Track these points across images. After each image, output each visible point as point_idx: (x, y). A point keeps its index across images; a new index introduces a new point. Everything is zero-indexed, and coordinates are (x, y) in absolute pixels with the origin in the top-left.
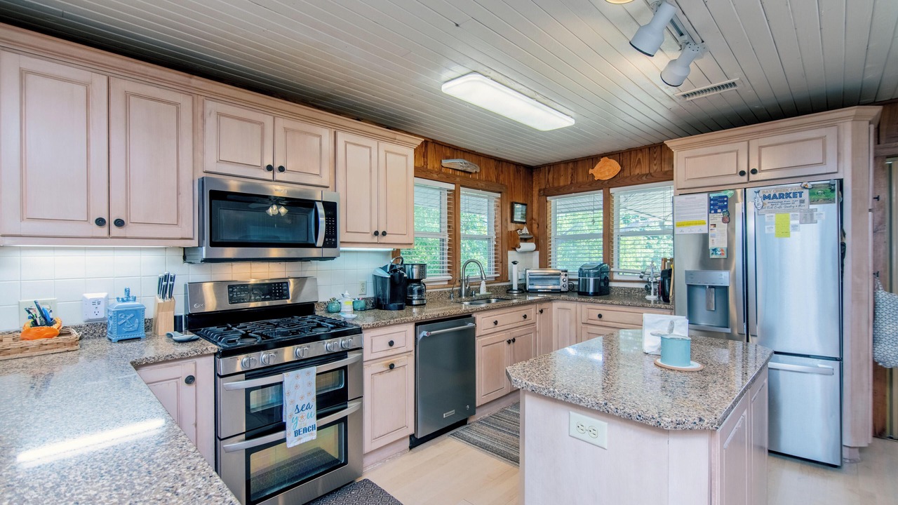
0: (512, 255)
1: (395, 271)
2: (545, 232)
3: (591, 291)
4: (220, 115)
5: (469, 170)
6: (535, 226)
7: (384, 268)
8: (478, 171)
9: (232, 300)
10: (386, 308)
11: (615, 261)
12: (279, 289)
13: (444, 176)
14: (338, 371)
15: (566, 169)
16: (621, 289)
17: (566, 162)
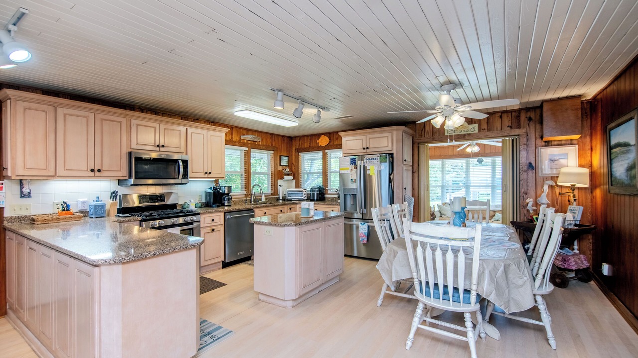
0: (280, 182)
1: (216, 189)
2: (298, 170)
3: (315, 199)
4: (137, 125)
5: (255, 140)
6: (293, 167)
7: (211, 189)
8: (260, 140)
9: (140, 202)
10: (211, 207)
11: (329, 185)
12: (160, 198)
13: (241, 143)
14: (189, 230)
15: (307, 139)
16: (330, 198)
17: (307, 136)
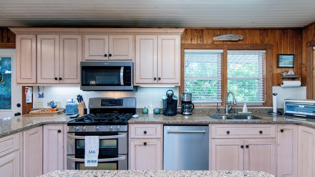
0: (275, 89)
2: (312, 73)
4: (90, 39)
5: (234, 39)
9: (102, 105)
12: (119, 102)
13: (214, 46)
